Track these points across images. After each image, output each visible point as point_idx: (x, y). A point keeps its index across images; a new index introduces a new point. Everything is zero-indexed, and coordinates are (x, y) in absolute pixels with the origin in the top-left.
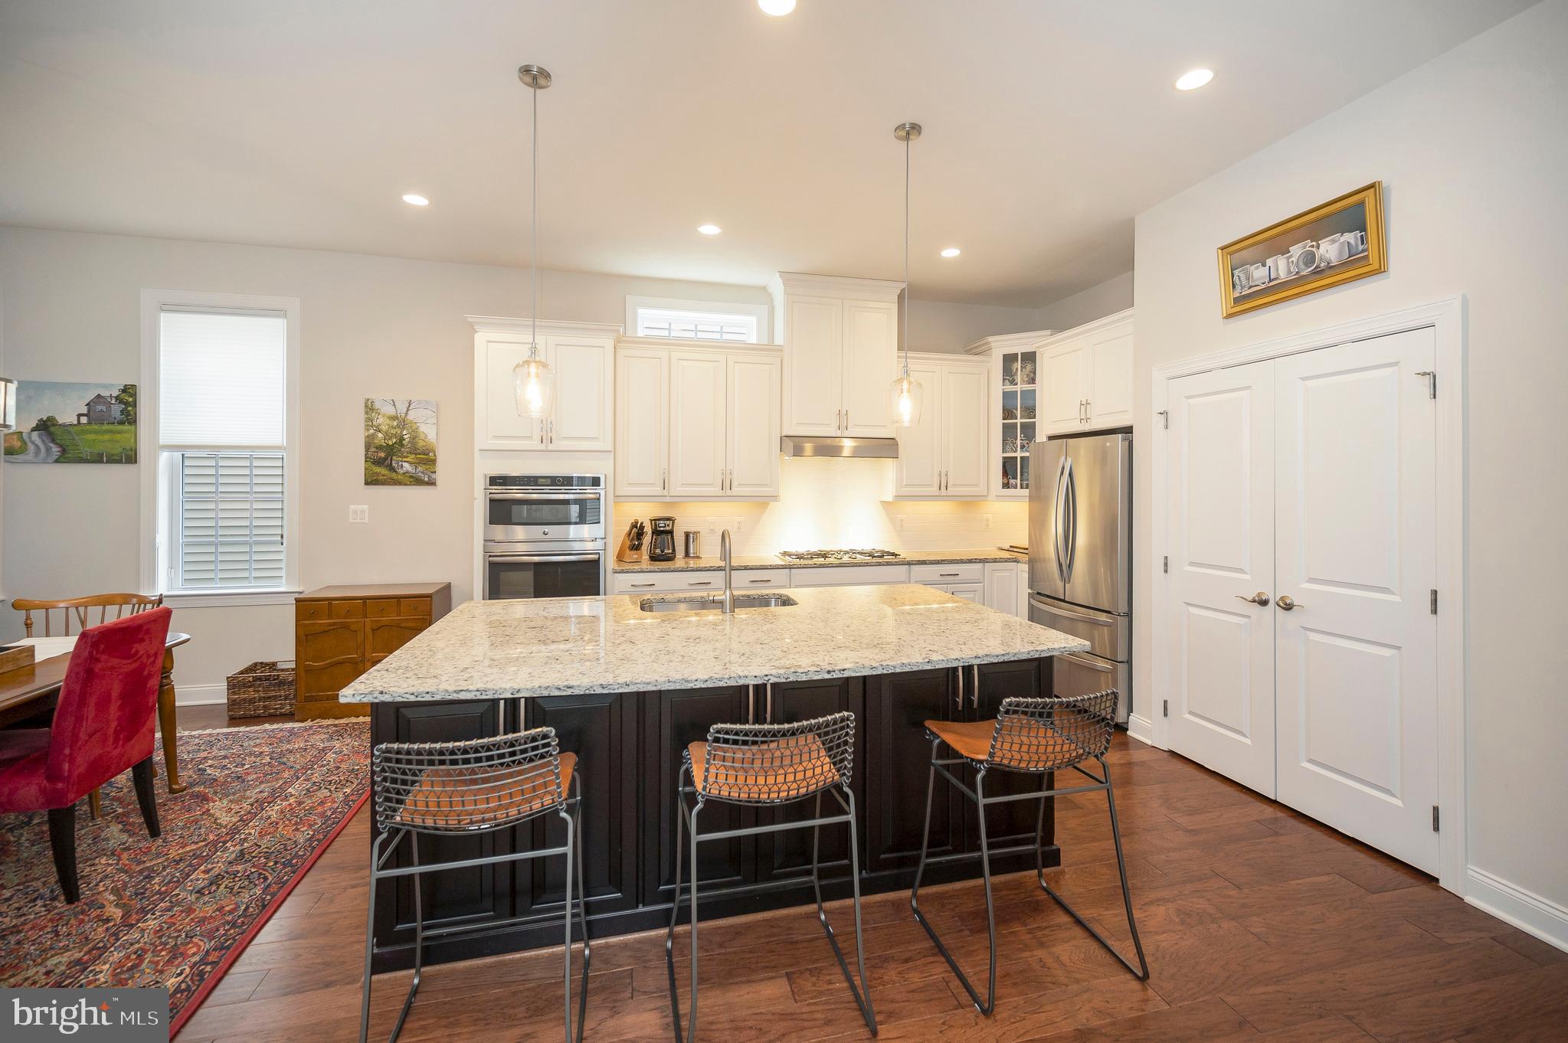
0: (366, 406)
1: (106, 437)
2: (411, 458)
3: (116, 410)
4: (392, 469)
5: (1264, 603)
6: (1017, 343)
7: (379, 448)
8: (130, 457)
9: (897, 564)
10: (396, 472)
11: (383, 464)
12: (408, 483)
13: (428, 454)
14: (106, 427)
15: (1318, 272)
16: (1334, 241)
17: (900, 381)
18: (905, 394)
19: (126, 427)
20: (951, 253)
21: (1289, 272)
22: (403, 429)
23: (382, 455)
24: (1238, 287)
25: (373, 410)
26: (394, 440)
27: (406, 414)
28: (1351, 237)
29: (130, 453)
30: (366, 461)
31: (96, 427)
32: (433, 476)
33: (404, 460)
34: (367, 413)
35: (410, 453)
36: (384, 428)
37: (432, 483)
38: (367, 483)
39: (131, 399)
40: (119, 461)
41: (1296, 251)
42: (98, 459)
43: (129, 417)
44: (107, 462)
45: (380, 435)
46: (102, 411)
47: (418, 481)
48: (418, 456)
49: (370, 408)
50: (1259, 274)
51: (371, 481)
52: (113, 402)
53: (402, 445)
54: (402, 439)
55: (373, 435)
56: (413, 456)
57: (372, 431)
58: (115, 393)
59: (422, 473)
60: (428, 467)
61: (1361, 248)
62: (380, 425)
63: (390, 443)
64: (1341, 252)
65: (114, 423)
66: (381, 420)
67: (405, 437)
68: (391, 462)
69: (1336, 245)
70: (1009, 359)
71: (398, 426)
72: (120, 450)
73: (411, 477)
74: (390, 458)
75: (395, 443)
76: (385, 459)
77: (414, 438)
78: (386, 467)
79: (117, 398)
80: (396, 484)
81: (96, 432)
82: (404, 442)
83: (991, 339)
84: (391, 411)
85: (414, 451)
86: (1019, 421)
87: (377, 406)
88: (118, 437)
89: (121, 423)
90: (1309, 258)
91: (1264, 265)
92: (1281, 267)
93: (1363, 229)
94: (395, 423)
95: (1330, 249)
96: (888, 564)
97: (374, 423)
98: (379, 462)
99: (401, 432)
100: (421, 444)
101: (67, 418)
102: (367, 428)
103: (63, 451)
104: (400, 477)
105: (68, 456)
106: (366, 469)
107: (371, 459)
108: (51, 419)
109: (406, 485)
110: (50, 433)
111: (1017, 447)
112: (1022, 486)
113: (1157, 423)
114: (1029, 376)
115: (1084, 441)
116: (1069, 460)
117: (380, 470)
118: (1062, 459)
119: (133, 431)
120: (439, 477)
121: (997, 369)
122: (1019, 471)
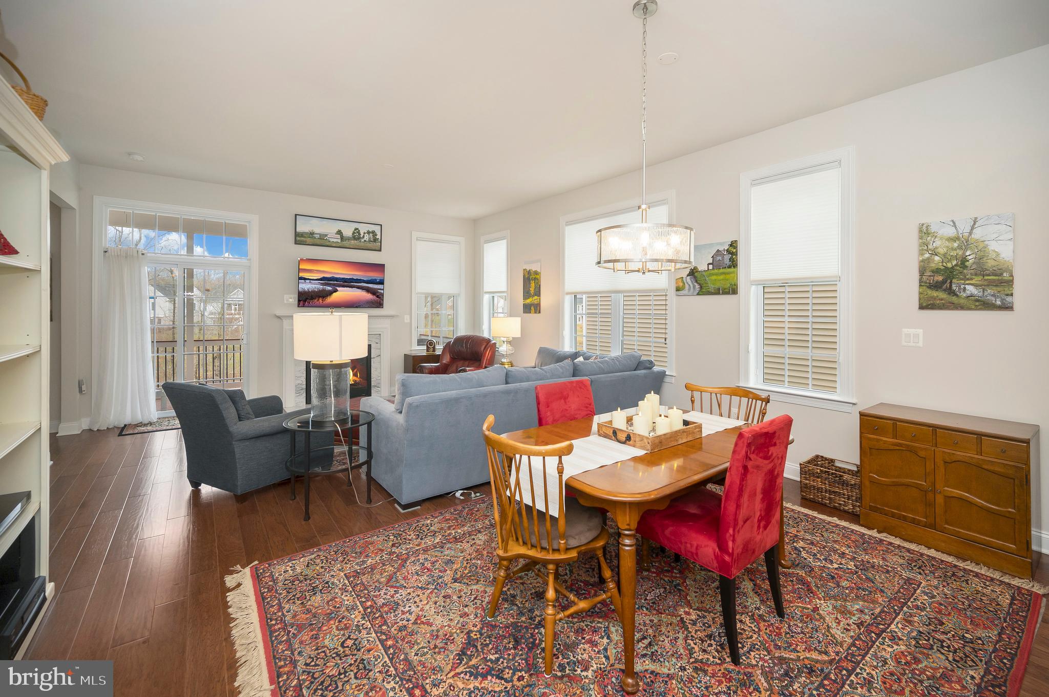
0: (920, 231)
1: (722, 277)
2: (977, 280)
3: (727, 259)
4: (950, 291)
7: (937, 271)
8: (733, 290)
10: (957, 295)
11: (941, 287)
12: (973, 307)
13: (1001, 275)
14: (722, 271)
19: (732, 270)
22: (966, 249)
23: (940, 278)
25: (929, 234)
26: (954, 263)
27: (970, 233)
29: (734, 287)
30: (920, 285)
31: (716, 271)
33: (967, 282)
34: (921, 238)
35: (976, 275)
36: (942, 251)
38: (921, 307)
39: (735, 250)
40: (728, 293)
42: (717, 292)
43: (734, 264)
44: (723, 294)
45: (937, 258)
46: (719, 260)
47: (986, 305)
48: (987, 278)
49: (925, 232)
51: (926, 305)
52: (725, 253)
53: (965, 267)
54: (964, 260)
55: (928, 259)
56: (980, 278)
57: (927, 255)
58: (726, 247)
60: (1001, 289)
62: (937, 248)
63: (950, 266)
65: (726, 268)
66: (938, 243)
67: (969, 257)
68: (951, 286)
71: (960, 247)
72: (729, 285)
73: (977, 301)
74: (949, 281)
75: (956, 265)
76: (944, 282)
77: (981, 259)
78: (945, 290)
79: (727, 251)
80: (958, 309)
81: (716, 274)
82: (967, 264)
84: (950, 232)
85: (981, 271)
87: (933, 229)
88: (728, 277)
89: (730, 267)
94: (956, 245)
97: (930, 247)
98: (936, 286)
99: (964, 253)
100: (989, 264)
101: (702, 267)
102: (921, 253)
103: (701, 287)
104: (962, 301)
105: (704, 291)
106: (920, 293)
107: (926, 283)
108: (695, 268)
109: (969, 309)
110: (695, 277)
117: (937, 294)
119: (735, 272)
120: (1016, 301)
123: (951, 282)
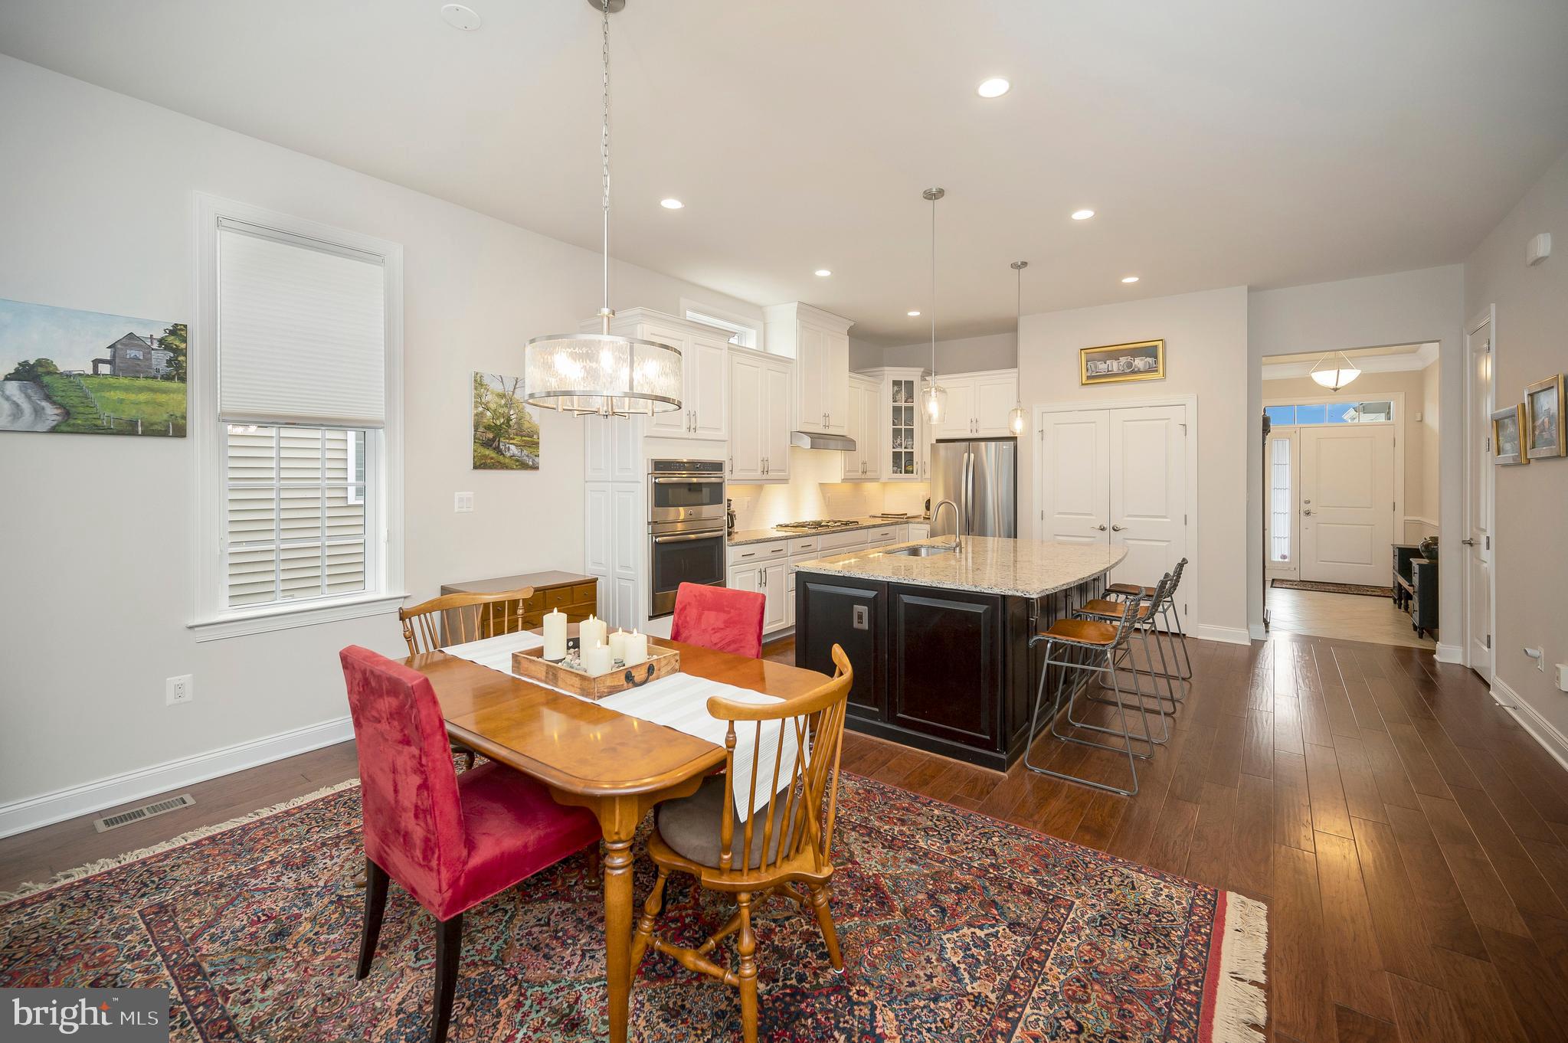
0: (475, 381)
1: (143, 397)
2: (517, 440)
3: (160, 359)
4: (498, 450)
5: (1103, 529)
6: (903, 374)
7: (488, 428)
8: (176, 429)
9: (857, 529)
10: (503, 455)
11: (491, 446)
12: (515, 467)
13: (532, 437)
14: (142, 382)
15: (1133, 372)
16: (1142, 360)
17: (1016, 410)
18: (1019, 418)
19: (175, 385)
20: (914, 313)
21: (1119, 369)
22: (510, 408)
23: (491, 436)
24: (1090, 371)
25: (482, 385)
26: (502, 421)
27: (513, 392)
28: (1150, 360)
29: (181, 422)
30: (475, 442)
31: (121, 381)
32: (536, 459)
33: (511, 441)
34: (476, 389)
35: (517, 435)
36: (493, 406)
37: (535, 467)
38: (475, 467)
39: (183, 346)
40: (164, 434)
41: (1123, 360)
42: (129, 429)
43: (177, 371)
44: (145, 434)
45: (489, 414)
46: (136, 358)
47: (524, 466)
48: (524, 438)
49: (479, 383)
50: (1102, 367)
51: (480, 464)
52: (155, 346)
53: (509, 426)
54: (509, 420)
55: (482, 413)
56: (518, 438)
57: (481, 409)
58: (159, 334)
59: (528, 456)
60: (531, 450)
61: (1154, 366)
62: (488, 402)
63: (498, 423)
64: (1145, 365)
65: (155, 378)
66: (489, 398)
67: (513, 417)
68: (499, 444)
69: (1143, 362)
70: (896, 383)
71: (506, 405)
72: (165, 417)
73: (517, 461)
74: (497, 439)
75: (503, 423)
76: (493, 440)
77: (520, 419)
78: (494, 449)
79: (161, 341)
80: (502, 468)
81: (127, 389)
82: (511, 423)
83: (886, 368)
84: (497, 387)
85: (520, 432)
86: (903, 427)
87: (486, 381)
88: (162, 398)
89: (168, 378)
90: (1130, 365)
91: (1105, 363)
92: (1115, 366)
93: (1157, 358)
94: (503, 402)
95: (1139, 363)
96: (852, 530)
97: (483, 400)
98: (487, 444)
99: (509, 412)
100: (526, 425)
102: (476, 407)
103: (65, 415)
104: (507, 461)
105: (77, 425)
106: (475, 451)
107: (479, 440)
108: (44, 363)
109: (512, 469)
110: (42, 385)
111: (901, 445)
112: (906, 472)
113: (1037, 437)
114: (910, 396)
115: (983, 444)
116: (972, 455)
117: (488, 452)
118: (966, 455)
119: (185, 392)
120: (541, 461)
121: (888, 390)
122: (903, 462)
123: (499, 441)
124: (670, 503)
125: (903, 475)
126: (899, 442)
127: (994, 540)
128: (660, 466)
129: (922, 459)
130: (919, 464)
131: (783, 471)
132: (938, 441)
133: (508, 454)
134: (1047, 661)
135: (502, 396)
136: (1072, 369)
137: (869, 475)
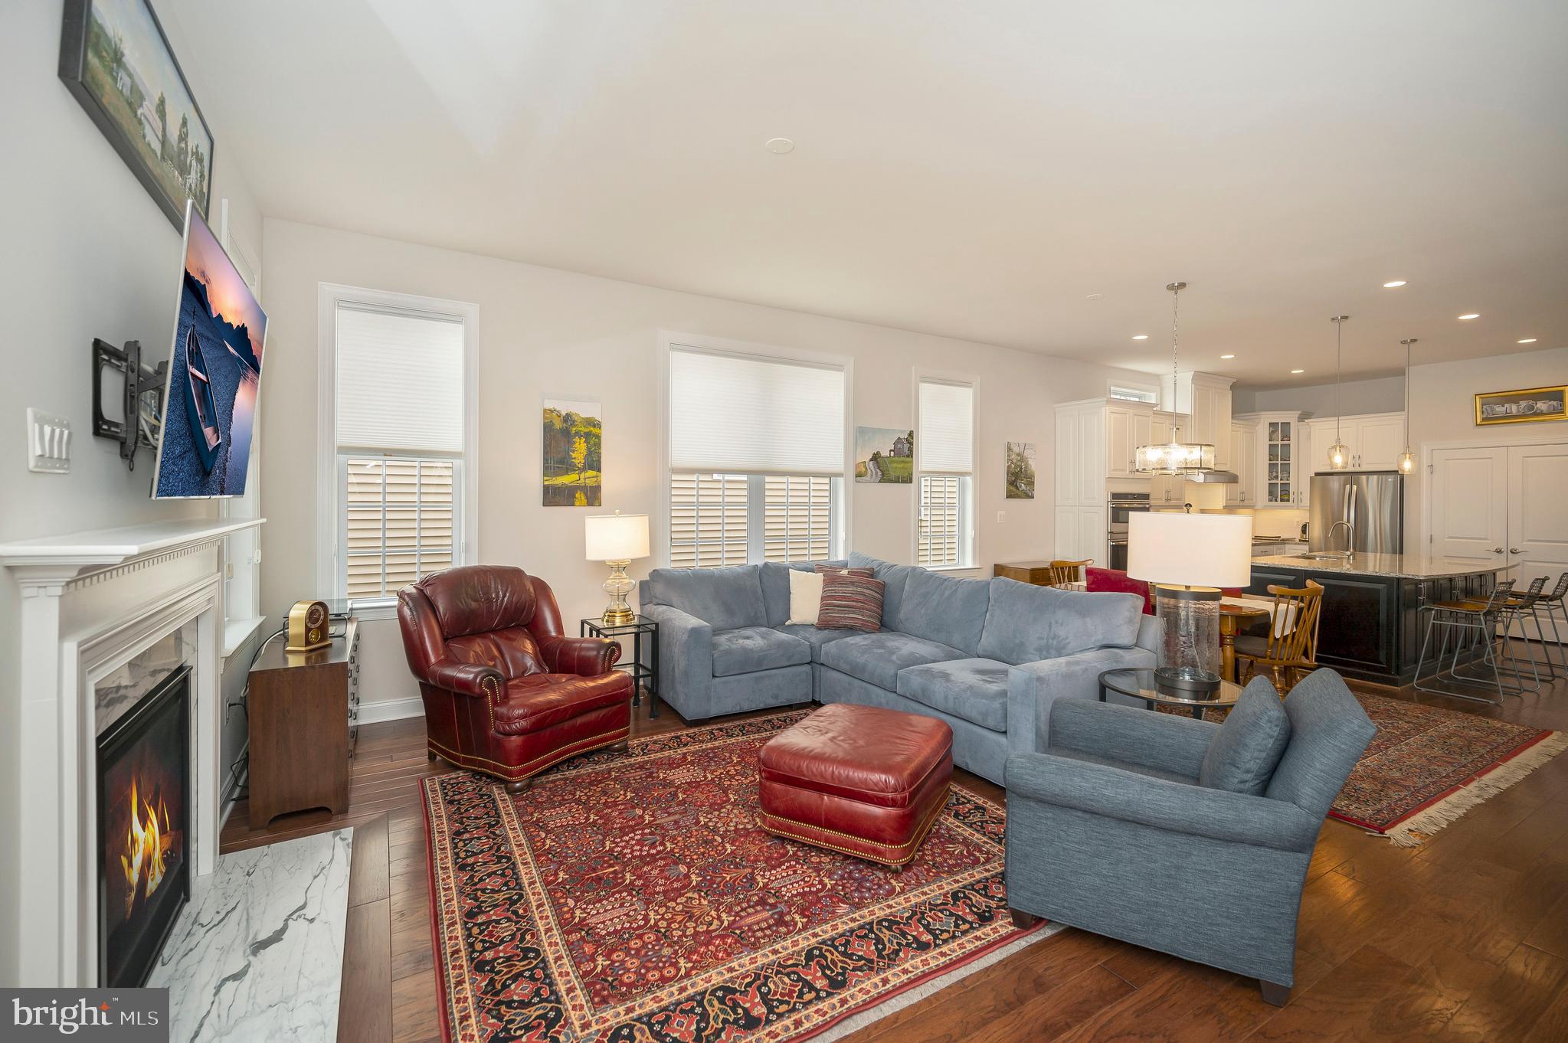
0: (1008, 447)
1: (901, 466)
3: (906, 448)
4: (1017, 488)
5: (1500, 552)
6: (1280, 417)
7: (1013, 474)
8: (908, 480)
11: (1014, 484)
12: (1023, 497)
13: (1031, 478)
14: (902, 459)
15: (1536, 415)
16: (1545, 403)
17: (1405, 454)
18: (1407, 459)
19: (909, 459)
21: (1519, 411)
22: (1023, 462)
23: (1014, 478)
24: (1486, 414)
25: (1011, 449)
26: (1019, 469)
27: (1023, 452)
28: (1555, 403)
29: (910, 475)
30: (1007, 482)
31: (896, 458)
32: (1033, 492)
33: (1023, 481)
34: (1008, 452)
36: (1015, 461)
37: (1032, 497)
38: (1007, 498)
39: (912, 440)
40: (906, 481)
41: (1523, 403)
42: (897, 480)
43: (910, 452)
44: (902, 482)
45: (1013, 466)
46: (900, 448)
47: (1027, 496)
48: (1028, 479)
49: (1009, 449)
50: (1500, 410)
51: (1010, 495)
52: (905, 441)
53: (1021, 472)
54: (1022, 468)
55: (1010, 465)
56: (1026, 479)
57: (1010, 463)
58: (906, 436)
59: (1029, 490)
60: (1031, 486)
61: (1560, 409)
62: (1013, 459)
63: (1017, 471)
64: (1550, 409)
65: (905, 456)
66: (1014, 456)
67: (1024, 467)
68: (1017, 483)
69: (1546, 405)
70: (1273, 425)
71: (1021, 460)
72: (907, 473)
73: (1025, 493)
75: (1019, 471)
76: (1014, 481)
77: (1026, 468)
78: (1015, 486)
79: (907, 439)
80: (1018, 497)
81: (897, 462)
82: (1023, 470)
83: (1264, 413)
84: (1017, 450)
85: (1026, 476)
86: (1280, 462)
87: (1012, 447)
88: (906, 465)
89: (908, 456)
90: (1531, 408)
91: (1503, 406)
92: (1514, 409)
94: (1019, 458)
95: (1542, 406)
97: (1011, 458)
98: (1012, 483)
99: (1022, 464)
100: (1029, 471)
101: (885, 453)
102: (1008, 462)
103: (883, 475)
104: (1020, 493)
105: (885, 479)
106: (1007, 488)
107: (1009, 481)
108: (878, 453)
110: (878, 463)
111: (1277, 477)
112: (1282, 500)
113: (1425, 472)
114: (1286, 436)
115: (1364, 477)
116: (1355, 487)
117: (1012, 488)
118: (1348, 486)
119: (912, 462)
120: (1035, 493)
121: (1263, 431)
122: (1280, 493)
123: (1017, 481)
124: (1120, 520)
125: (1279, 503)
126: (1274, 474)
127: (1376, 556)
128: (1115, 496)
129: (1298, 489)
130: (1295, 493)
131: (1180, 499)
132: (1317, 474)
133: (1020, 489)
134: (1432, 621)
135: (1018, 455)
136: (1467, 411)
137: (1246, 503)
